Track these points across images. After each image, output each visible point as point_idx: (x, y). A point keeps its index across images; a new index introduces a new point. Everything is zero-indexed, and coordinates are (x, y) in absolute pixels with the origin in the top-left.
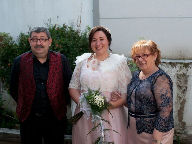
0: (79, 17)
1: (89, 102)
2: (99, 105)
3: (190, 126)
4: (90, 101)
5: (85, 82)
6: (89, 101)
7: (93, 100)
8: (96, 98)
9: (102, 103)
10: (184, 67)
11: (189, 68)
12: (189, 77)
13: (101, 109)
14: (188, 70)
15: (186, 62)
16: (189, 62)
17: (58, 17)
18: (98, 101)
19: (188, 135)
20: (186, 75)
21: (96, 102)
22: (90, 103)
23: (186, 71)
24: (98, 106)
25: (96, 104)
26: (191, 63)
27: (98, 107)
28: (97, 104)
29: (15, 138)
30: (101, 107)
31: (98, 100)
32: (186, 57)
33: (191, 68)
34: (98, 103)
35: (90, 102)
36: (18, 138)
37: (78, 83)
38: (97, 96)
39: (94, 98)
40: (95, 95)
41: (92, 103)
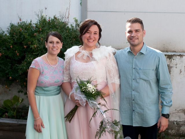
0: (67, 9)
2: (93, 92)
3: (172, 113)
4: (83, 89)
5: (75, 74)
10: (168, 59)
11: (172, 60)
12: (173, 68)
14: (171, 62)
15: (170, 54)
16: (173, 54)
17: (46, 9)
19: (170, 121)
20: (169, 66)
21: (89, 89)
22: (84, 92)
23: (169, 62)
26: (174, 55)
28: (90, 91)
29: (7, 126)
30: (95, 93)
32: (169, 49)
33: (174, 59)
36: (10, 126)
37: (67, 76)
38: (89, 84)
39: (86, 86)
40: (87, 84)
41: (85, 90)
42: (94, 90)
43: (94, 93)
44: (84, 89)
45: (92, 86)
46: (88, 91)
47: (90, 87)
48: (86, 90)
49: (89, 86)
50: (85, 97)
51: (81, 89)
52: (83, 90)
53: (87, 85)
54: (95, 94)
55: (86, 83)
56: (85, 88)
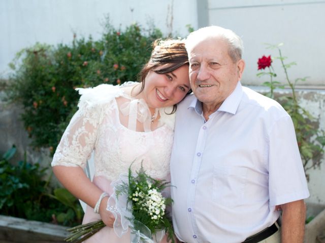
0: (169, 9)
1: (133, 197)
2: (154, 214)
4: (135, 197)
6: (134, 195)
7: (145, 196)
8: (150, 195)
9: (161, 211)
13: (156, 225)
18: (154, 204)
21: (149, 203)
22: (134, 202)
24: (151, 214)
25: (147, 208)
27: (150, 216)
28: (150, 209)
30: (156, 220)
31: (154, 202)
34: (153, 208)
35: (136, 200)
38: (155, 191)
39: (147, 193)
40: (151, 189)
41: (138, 202)
42: (158, 212)
43: (155, 217)
44: (138, 197)
45: (160, 200)
46: (145, 207)
47: (155, 200)
48: (141, 202)
49: (153, 197)
50: (129, 219)
51: (132, 195)
52: (134, 199)
53: (150, 192)
54: (157, 223)
55: (150, 186)
56: (140, 196)
